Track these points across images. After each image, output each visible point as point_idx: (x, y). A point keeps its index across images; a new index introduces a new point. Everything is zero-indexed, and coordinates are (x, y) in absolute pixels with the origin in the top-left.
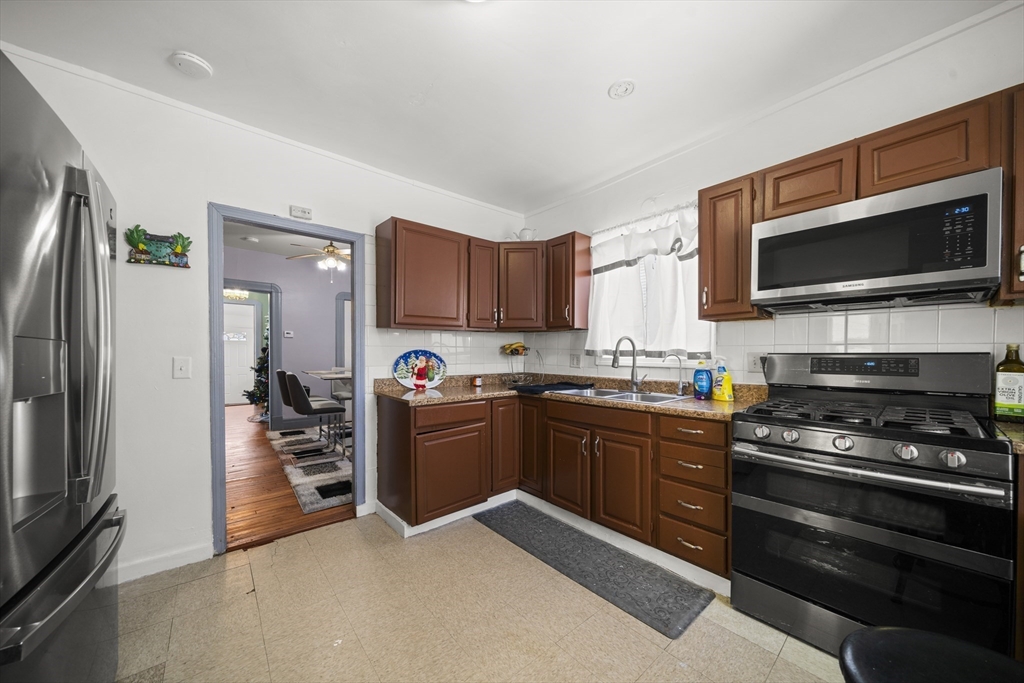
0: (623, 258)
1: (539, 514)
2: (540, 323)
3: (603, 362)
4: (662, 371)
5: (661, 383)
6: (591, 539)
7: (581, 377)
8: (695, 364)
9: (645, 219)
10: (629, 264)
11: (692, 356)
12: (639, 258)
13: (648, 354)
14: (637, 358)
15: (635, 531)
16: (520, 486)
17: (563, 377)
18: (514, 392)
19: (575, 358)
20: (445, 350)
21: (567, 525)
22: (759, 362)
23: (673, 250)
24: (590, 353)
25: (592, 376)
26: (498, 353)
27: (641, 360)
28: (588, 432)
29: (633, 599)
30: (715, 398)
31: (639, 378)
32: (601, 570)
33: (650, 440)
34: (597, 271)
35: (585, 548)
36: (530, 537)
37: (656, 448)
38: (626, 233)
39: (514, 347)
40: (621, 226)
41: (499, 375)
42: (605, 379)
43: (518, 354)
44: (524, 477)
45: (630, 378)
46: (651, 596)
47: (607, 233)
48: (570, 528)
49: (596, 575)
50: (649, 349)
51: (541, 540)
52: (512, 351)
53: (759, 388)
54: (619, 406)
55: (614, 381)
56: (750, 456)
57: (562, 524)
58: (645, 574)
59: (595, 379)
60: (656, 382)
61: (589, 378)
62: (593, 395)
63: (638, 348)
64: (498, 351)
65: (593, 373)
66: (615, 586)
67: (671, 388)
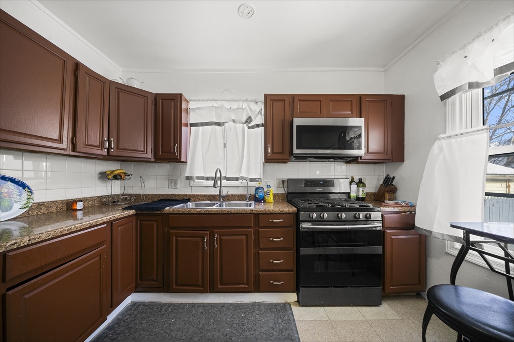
0: (215, 120)
1: (161, 306)
2: (149, 155)
3: (195, 184)
4: (235, 189)
5: (235, 195)
6: (212, 306)
7: (179, 195)
8: (255, 184)
9: (228, 100)
10: (219, 124)
11: (252, 180)
12: (226, 122)
13: (228, 179)
14: (223, 181)
15: (244, 288)
16: (138, 289)
17: (163, 195)
18: (132, 212)
19: (173, 182)
20: (26, 175)
21: (189, 304)
22: (281, 183)
23: (246, 122)
24: (189, 178)
25: (187, 193)
26: (97, 178)
27: (224, 182)
28: (208, 232)
29: (266, 335)
30: (266, 201)
31: (224, 193)
32: (235, 326)
33: (252, 230)
34: (192, 125)
35: (214, 315)
36: (168, 331)
37: (257, 233)
38: (216, 105)
39: (116, 173)
40: (212, 100)
41: (98, 197)
42: (198, 195)
43: (121, 179)
44: (141, 280)
45: (218, 193)
46: (271, 325)
47: (201, 102)
48: (193, 306)
49: (235, 332)
50: (228, 176)
51: (180, 329)
52: (114, 177)
53: (282, 194)
54: (233, 212)
55: (205, 196)
56: (308, 228)
57: (185, 305)
58: (257, 312)
59: (190, 195)
60: (232, 195)
61: (186, 195)
62: (194, 207)
63: (223, 175)
64: (96, 176)
65: (188, 192)
66: (251, 333)
67: (242, 197)
